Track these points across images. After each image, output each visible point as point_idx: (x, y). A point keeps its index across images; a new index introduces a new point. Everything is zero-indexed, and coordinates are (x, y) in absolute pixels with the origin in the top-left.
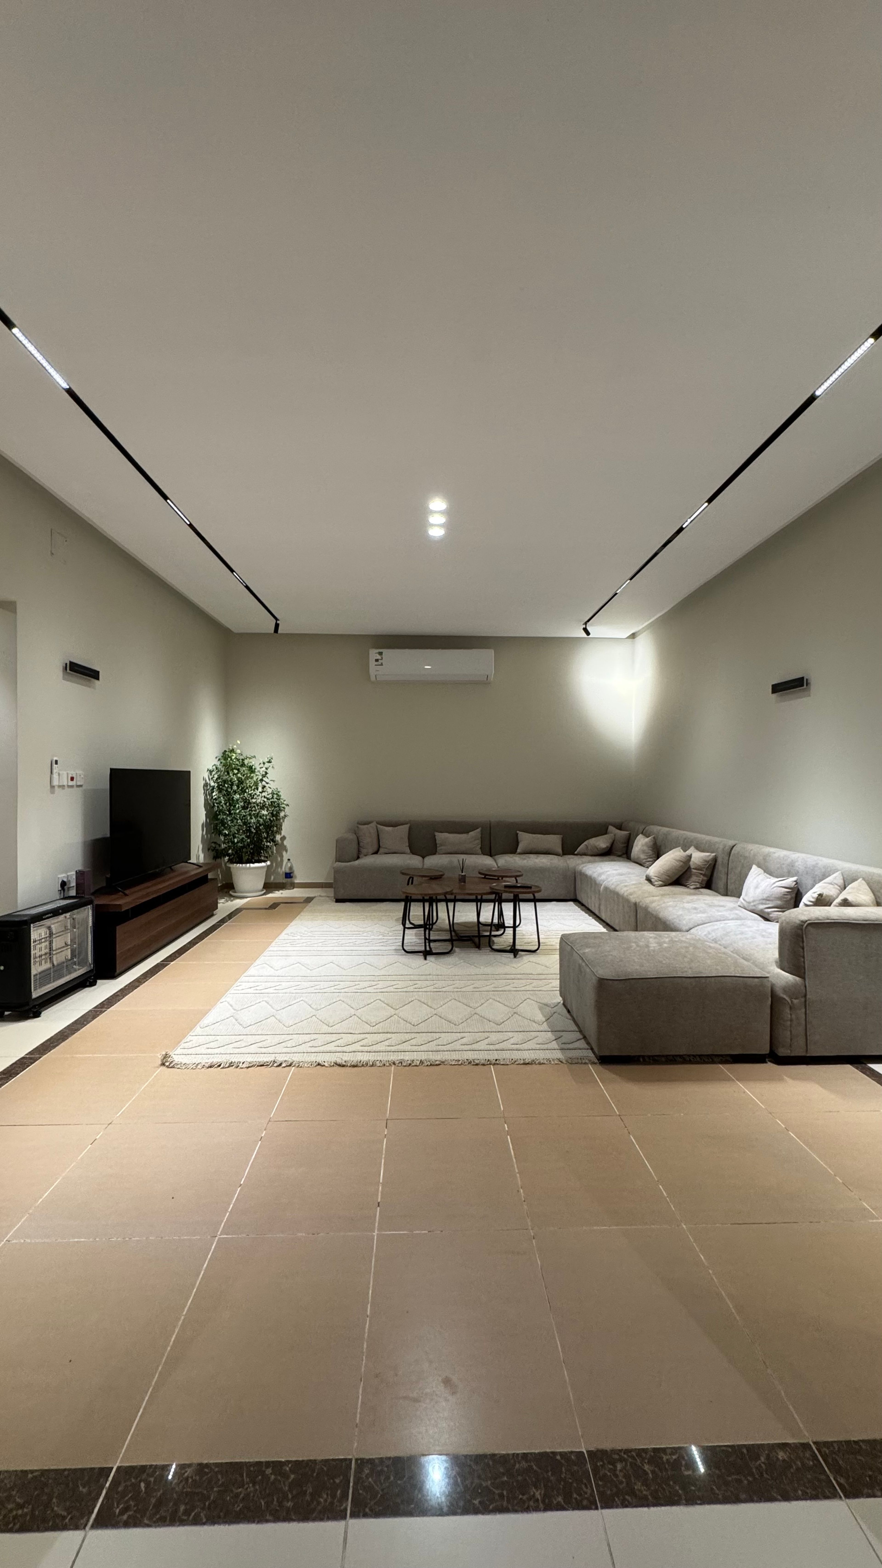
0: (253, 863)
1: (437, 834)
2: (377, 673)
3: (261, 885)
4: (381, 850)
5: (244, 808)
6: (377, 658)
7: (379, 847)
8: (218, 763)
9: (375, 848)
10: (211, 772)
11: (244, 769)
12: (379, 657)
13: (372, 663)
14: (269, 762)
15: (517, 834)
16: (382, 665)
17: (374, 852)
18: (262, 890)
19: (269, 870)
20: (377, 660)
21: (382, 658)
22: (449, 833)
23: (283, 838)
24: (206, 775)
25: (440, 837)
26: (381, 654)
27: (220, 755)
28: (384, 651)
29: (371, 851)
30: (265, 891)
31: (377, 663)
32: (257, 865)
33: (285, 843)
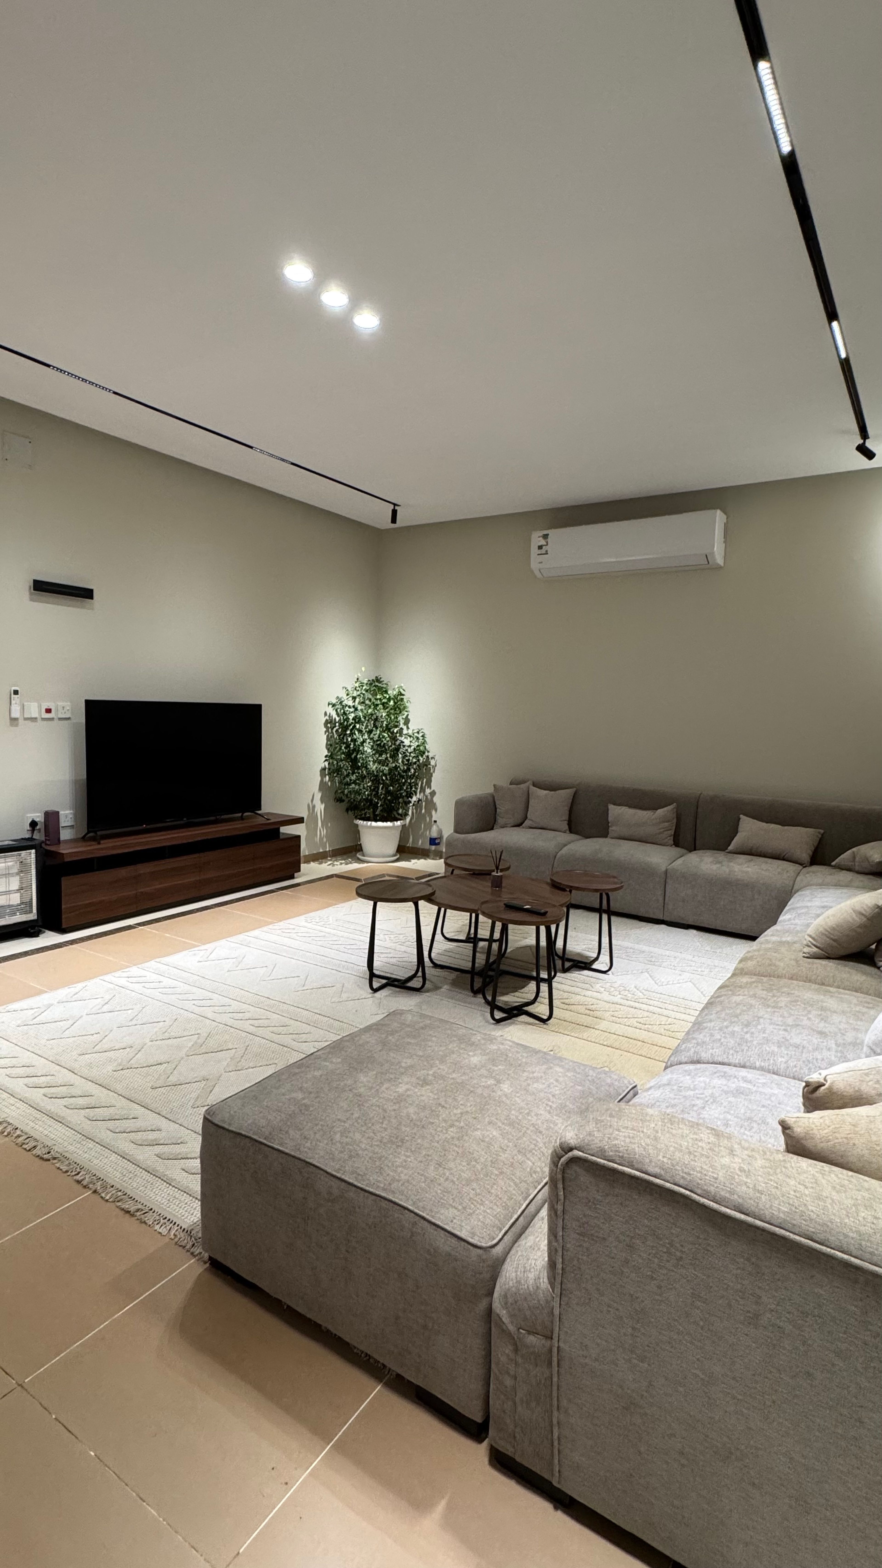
0: (376, 821)
1: (611, 807)
2: (541, 566)
3: (392, 848)
4: (527, 823)
6: (540, 544)
7: (526, 818)
9: (518, 818)
12: (543, 542)
13: (534, 550)
15: (739, 819)
16: (547, 553)
17: (516, 824)
18: (395, 855)
19: (404, 832)
20: (540, 547)
21: (547, 543)
22: (630, 807)
25: (615, 811)
26: (545, 537)
28: (551, 533)
29: (512, 821)
30: (398, 856)
31: (540, 552)
32: (380, 824)
33: (435, 799)
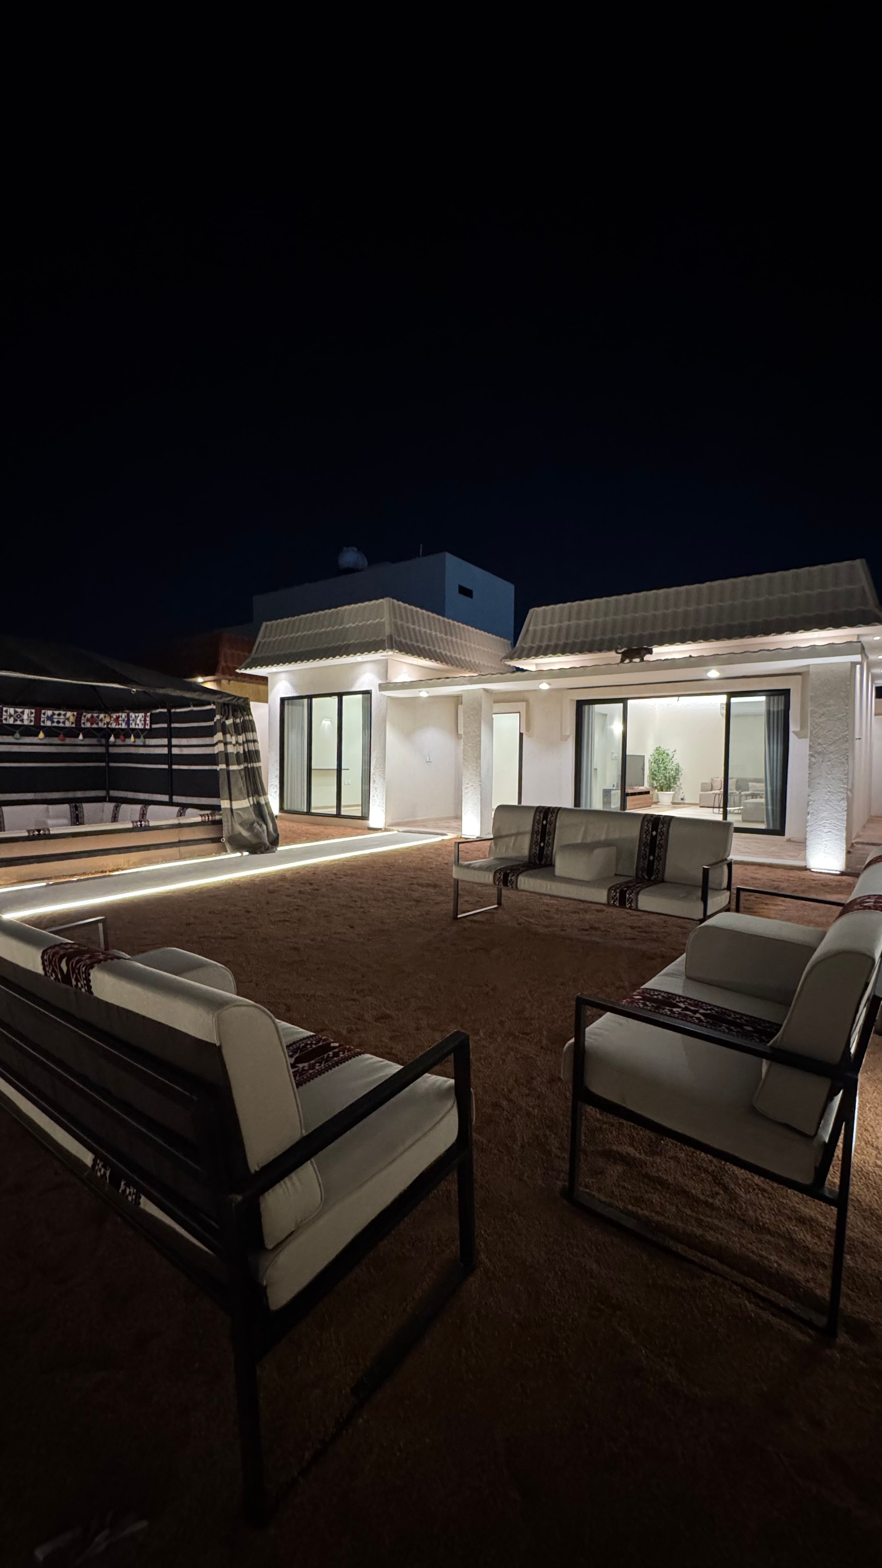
5: (664, 770)
8: (654, 752)
10: (651, 755)
11: (665, 755)
14: (675, 751)
23: (681, 784)
24: (650, 757)
27: (655, 749)
